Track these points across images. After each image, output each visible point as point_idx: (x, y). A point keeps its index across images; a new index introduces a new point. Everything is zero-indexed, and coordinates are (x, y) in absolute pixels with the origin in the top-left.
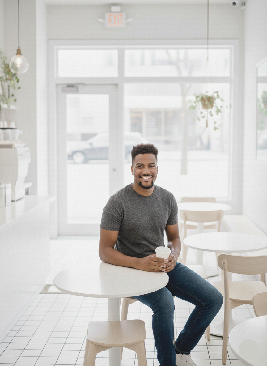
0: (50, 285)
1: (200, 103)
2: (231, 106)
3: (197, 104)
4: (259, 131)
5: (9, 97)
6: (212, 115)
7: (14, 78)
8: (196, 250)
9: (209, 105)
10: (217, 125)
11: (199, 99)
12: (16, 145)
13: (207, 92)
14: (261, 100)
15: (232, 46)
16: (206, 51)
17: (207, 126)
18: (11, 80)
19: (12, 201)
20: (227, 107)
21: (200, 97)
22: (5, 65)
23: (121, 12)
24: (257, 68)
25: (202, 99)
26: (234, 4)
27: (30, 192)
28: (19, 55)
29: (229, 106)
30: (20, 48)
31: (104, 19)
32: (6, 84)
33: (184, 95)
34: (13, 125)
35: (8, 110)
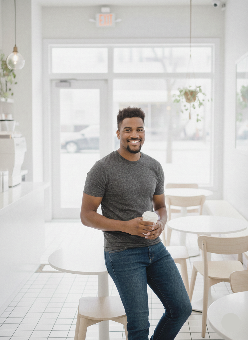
0: (44, 265)
1: (183, 97)
2: (212, 100)
3: (181, 97)
4: (238, 123)
5: (6, 90)
6: (194, 108)
7: (11, 74)
8: (180, 233)
9: (192, 99)
10: (199, 118)
11: (183, 93)
12: (13, 136)
13: (190, 87)
14: (240, 94)
15: (213, 45)
16: (189, 49)
17: (190, 118)
18: (8, 75)
19: (10, 187)
20: (209, 101)
21: (184, 92)
22: (3, 61)
23: (110, 13)
24: (236, 65)
25: (186, 94)
26: (215, 5)
27: (26, 179)
28: (15, 53)
29: (210, 100)
30: (17, 46)
31: (95, 19)
32: (3, 80)
33: (169, 89)
34: (10, 117)
35: (5, 103)
